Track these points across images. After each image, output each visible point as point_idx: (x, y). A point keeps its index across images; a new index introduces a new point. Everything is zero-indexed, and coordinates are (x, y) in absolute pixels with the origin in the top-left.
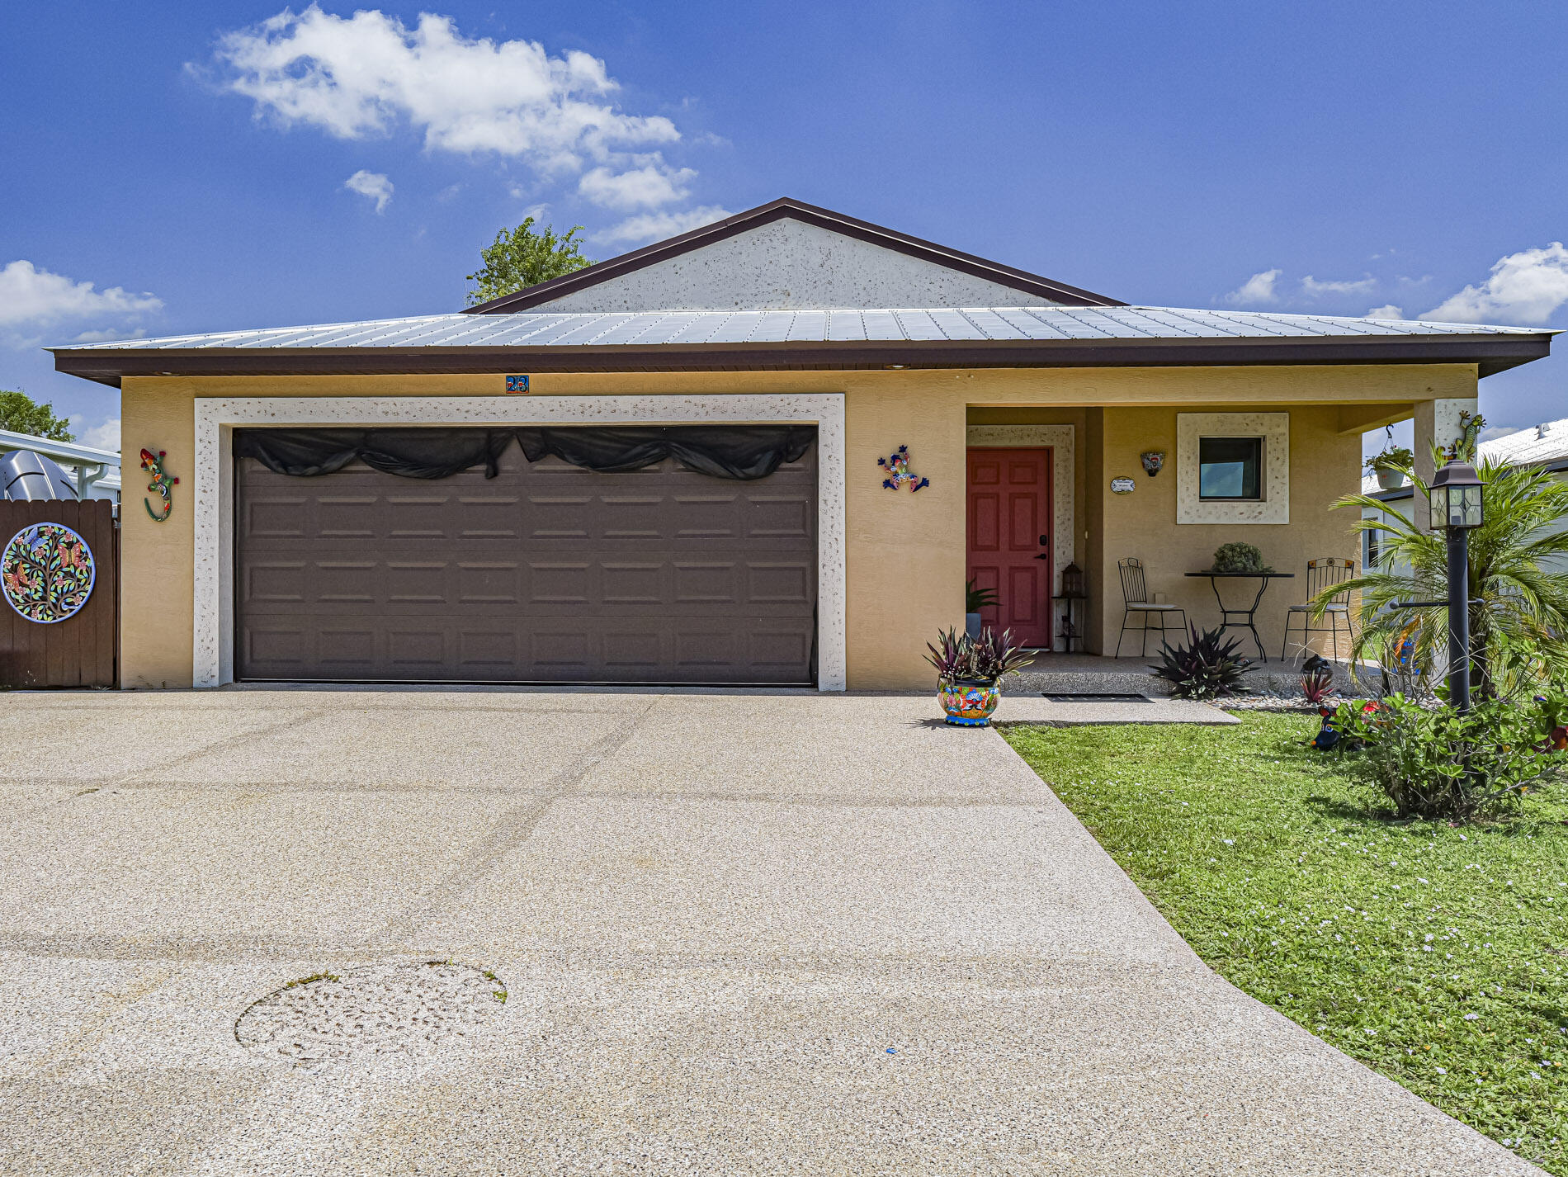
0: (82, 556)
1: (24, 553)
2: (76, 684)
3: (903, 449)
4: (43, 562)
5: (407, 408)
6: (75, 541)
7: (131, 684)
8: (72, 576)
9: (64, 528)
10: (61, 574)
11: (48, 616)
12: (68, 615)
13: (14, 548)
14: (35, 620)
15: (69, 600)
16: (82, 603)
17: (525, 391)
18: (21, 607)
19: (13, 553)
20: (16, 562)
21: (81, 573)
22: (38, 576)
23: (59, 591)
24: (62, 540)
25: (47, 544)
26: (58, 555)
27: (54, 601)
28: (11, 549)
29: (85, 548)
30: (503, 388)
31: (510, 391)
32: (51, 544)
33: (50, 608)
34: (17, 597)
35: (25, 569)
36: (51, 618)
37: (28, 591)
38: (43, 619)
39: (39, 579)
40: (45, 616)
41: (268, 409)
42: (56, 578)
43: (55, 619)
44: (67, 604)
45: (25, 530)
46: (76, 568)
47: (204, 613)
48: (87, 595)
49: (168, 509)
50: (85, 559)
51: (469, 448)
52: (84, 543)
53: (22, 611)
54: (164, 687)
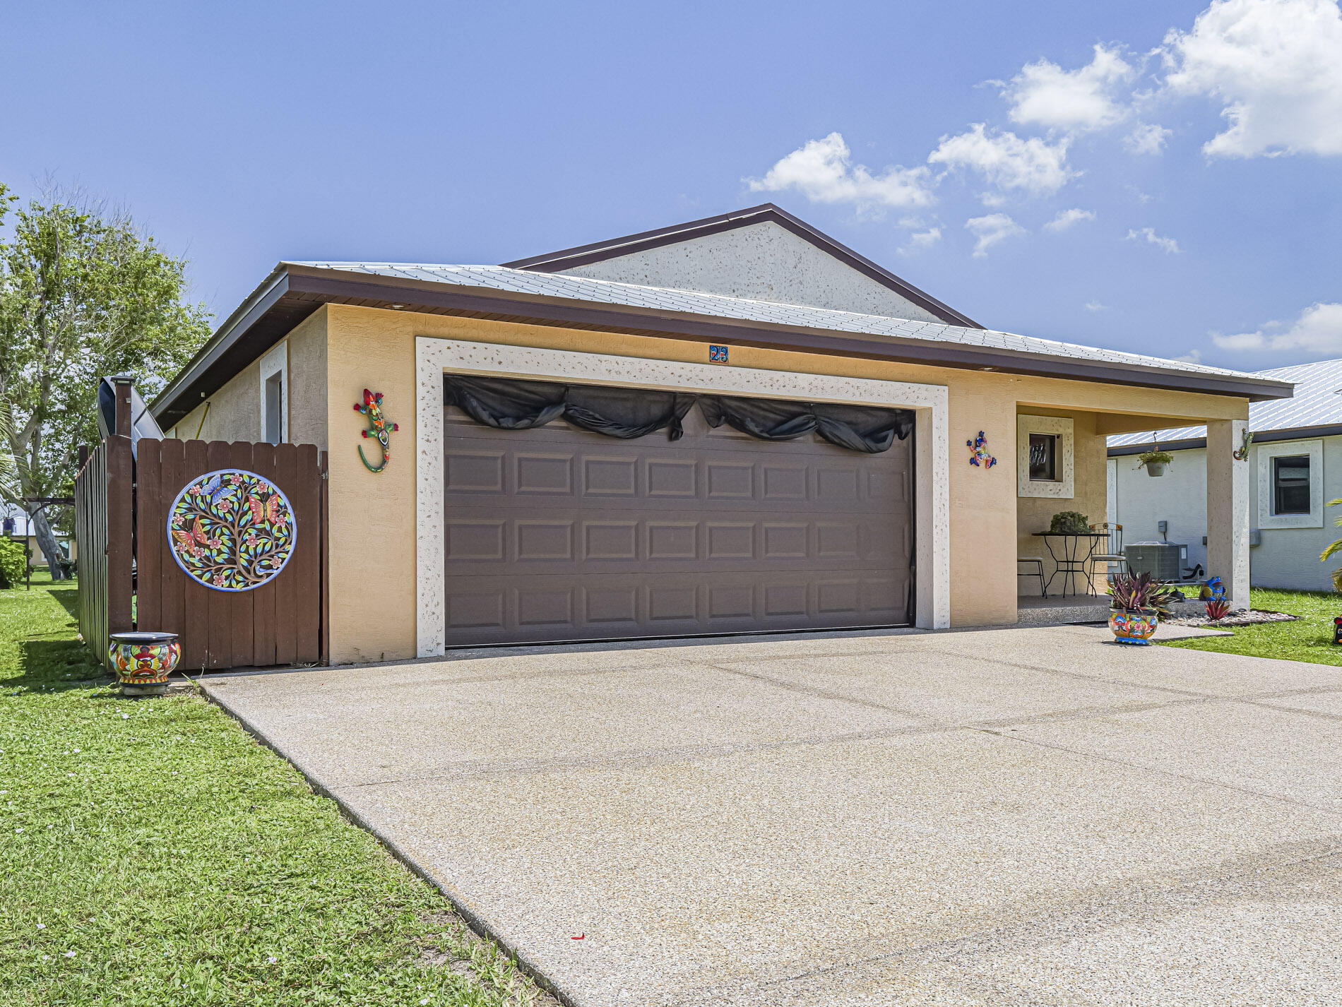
0: (281, 511)
1: (202, 506)
2: (272, 662)
3: (981, 434)
4: (230, 518)
5: (628, 367)
6: (271, 492)
7: (343, 658)
8: (269, 533)
9: (256, 477)
10: (253, 532)
11: (238, 582)
12: (265, 581)
13: (188, 499)
14: (219, 587)
15: (265, 563)
16: (282, 567)
17: (725, 362)
18: (199, 572)
19: (186, 506)
20: (190, 516)
21: (280, 530)
22: (222, 534)
23: (252, 552)
24: (254, 491)
25: (235, 495)
26: (250, 509)
27: (245, 564)
28: (183, 500)
29: (284, 500)
30: (707, 357)
31: (713, 360)
32: (239, 494)
33: (239, 573)
34: (192, 560)
35: (204, 525)
36: (241, 585)
37: (207, 552)
38: (230, 586)
39: (224, 538)
40: (234, 583)
41: (495, 357)
42: (246, 537)
43: (247, 585)
44: (262, 567)
45: (204, 477)
46: (272, 525)
47: (429, 574)
48: (287, 557)
49: (385, 460)
50: (284, 514)
51: (657, 411)
52: (282, 495)
53: (200, 577)
54: (382, 661)
